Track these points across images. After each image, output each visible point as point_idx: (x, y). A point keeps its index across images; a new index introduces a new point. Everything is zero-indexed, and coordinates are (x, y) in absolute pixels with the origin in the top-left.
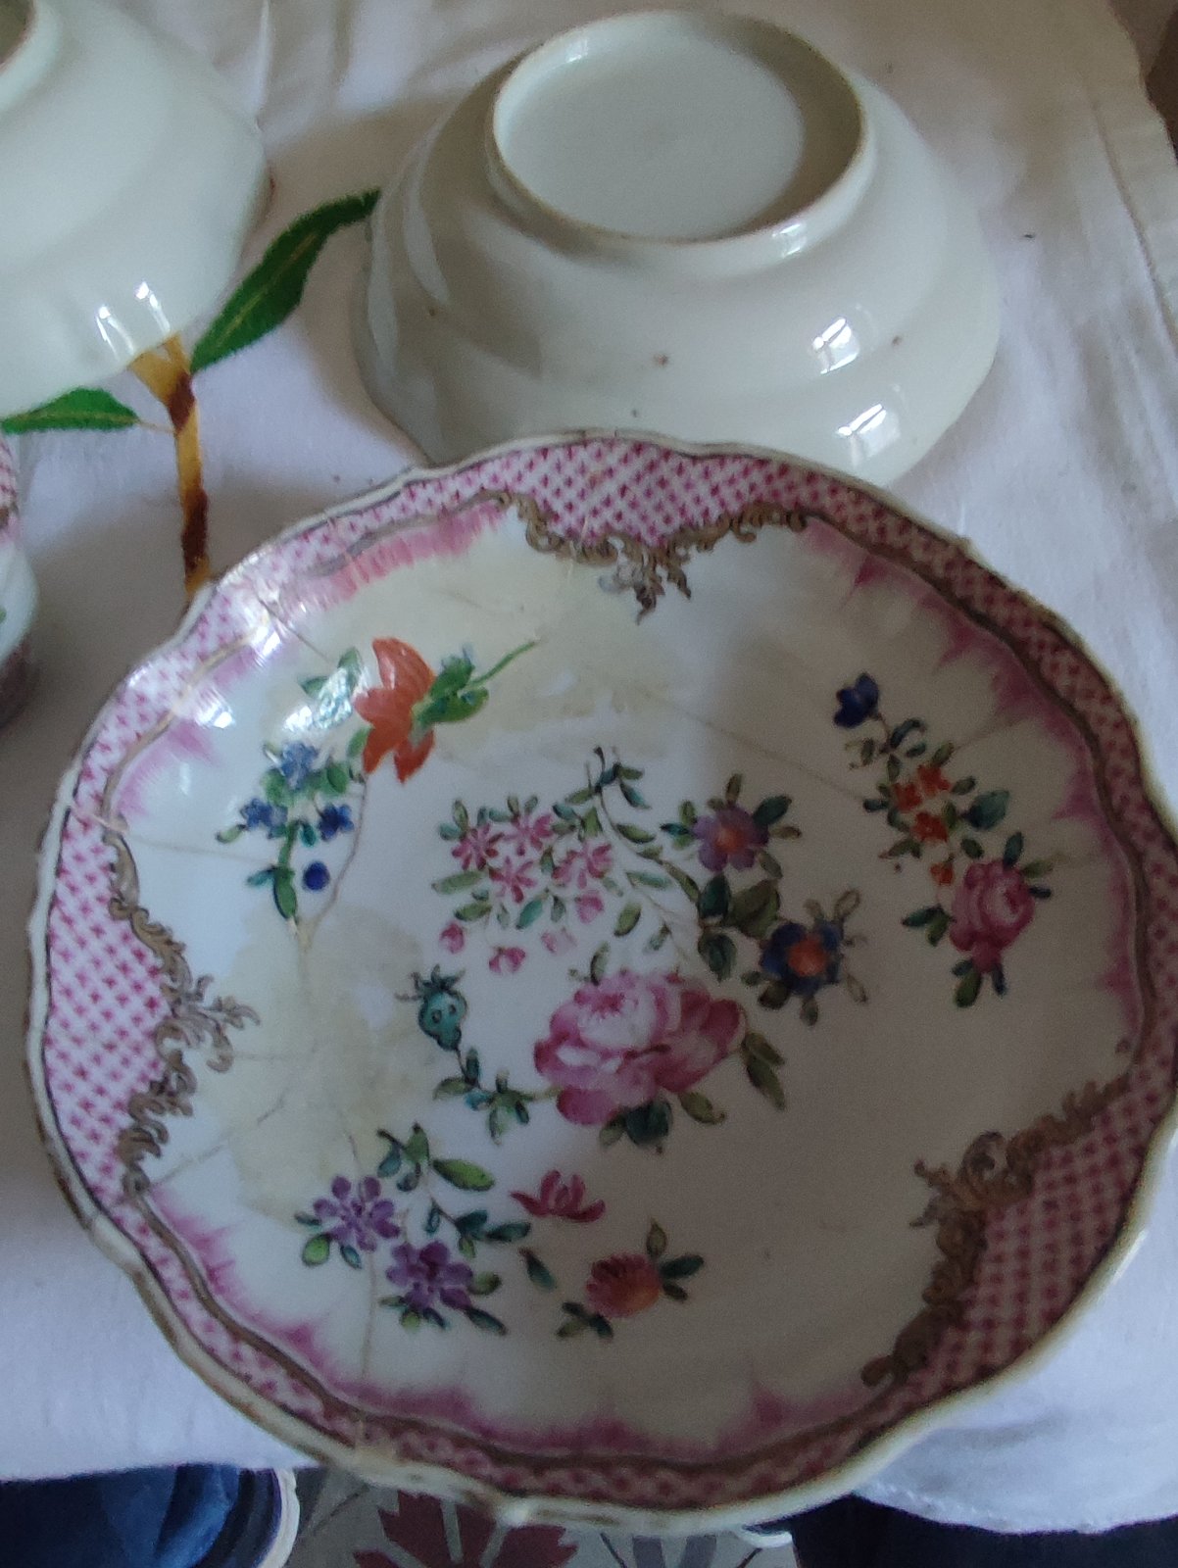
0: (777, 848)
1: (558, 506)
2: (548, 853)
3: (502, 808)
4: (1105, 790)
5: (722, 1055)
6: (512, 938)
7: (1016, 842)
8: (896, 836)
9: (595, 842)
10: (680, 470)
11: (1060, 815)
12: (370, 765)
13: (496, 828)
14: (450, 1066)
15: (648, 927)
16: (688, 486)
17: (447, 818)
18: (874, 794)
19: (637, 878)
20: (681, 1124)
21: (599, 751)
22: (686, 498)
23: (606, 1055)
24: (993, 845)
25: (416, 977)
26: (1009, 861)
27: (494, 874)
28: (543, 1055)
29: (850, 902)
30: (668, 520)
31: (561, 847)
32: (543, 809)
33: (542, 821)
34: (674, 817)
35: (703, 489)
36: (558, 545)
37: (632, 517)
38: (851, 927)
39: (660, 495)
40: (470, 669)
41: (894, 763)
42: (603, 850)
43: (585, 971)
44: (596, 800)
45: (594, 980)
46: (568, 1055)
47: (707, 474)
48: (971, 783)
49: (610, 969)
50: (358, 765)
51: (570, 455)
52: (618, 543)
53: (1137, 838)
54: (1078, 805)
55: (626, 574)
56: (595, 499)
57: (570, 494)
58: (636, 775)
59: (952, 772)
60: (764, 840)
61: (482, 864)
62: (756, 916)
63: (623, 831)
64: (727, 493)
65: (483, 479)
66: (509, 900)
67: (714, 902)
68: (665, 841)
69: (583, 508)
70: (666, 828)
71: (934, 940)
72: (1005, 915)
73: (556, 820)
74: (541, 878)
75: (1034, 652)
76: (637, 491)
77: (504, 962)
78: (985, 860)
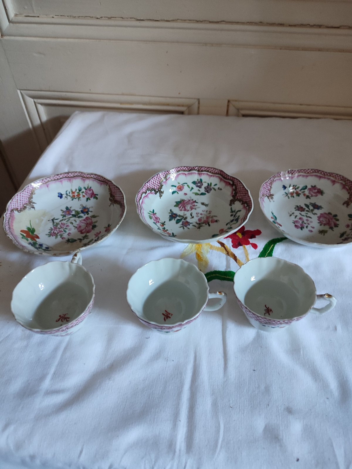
1: (17, 207)
2: (59, 228)
3: (50, 231)
4: (84, 177)
5: (91, 219)
6: (67, 233)
7: (84, 188)
8: (77, 199)
9: (60, 224)
10: (23, 193)
11: (84, 182)
12: (35, 240)
13: (52, 232)
14: (79, 241)
15: (74, 222)
16: (25, 194)
17: (47, 236)
18: (72, 199)
19: (67, 221)
20: (96, 224)
21: (49, 221)
22: (26, 196)
23: (85, 228)
25: (66, 242)
26: (86, 189)
27: (58, 233)
28: (82, 233)
29: (82, 205)
30: (27, 199)
31: (59, 226)
32: (53, 227)
33: (54, 228)
35: (26, 193)
36: (21, 210)
37: (24, 202)
38: (84, 206)
39: (24, 198)
40: (29, 228)
41: (69, 196)
42: (62, 223)
43: (75, 228)
44: (55, 223)
45: (76, 227)
46: (83, 231)
47: (25, 192)
48: (76, 189)
49: (76, 226)
51: (13, 201)
52: (25, 205)
53: (90, 177)
54: (84, 180)
55: (29, 207)
56: (19, 203)
57: (17, 205)
58: (54, 218)
59: (74, 191)
60: (70, 210)
61: (56, 234)
62: (78, 213)
63: (60, 221)
64: (28, 192)
65: (9, 210)
66: (62, 233)
67: (74, 216)
68: (64, 218)
69: (19, 205)
70: (63, 217)
71: (90, 199)
72: (91, 192)
73: (55, 227)
74: (62, 229)
75: (67, 176)
76: (21, 199)
77: (69, 234)
78: (85, 191)
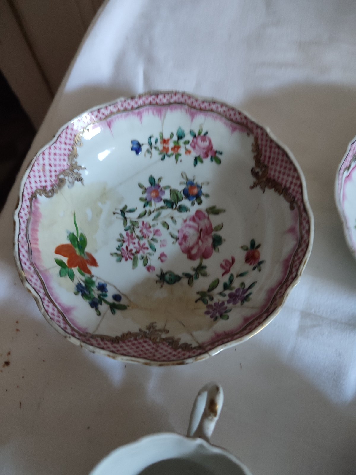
0: (162, 184)
1: (44, 184)
2: (138, 237)
3: (119, 243)
4: (194, 108)
5: (208, 218)
6: (157, 254)
7: (191, 132)
8: (173, 158)
9: (140, 224)
10: (55, 148)
11: (192, 120)
12: (89, 272)
13: (124, 247)
14: (185, 281)
15: (169, 222)
16: (60, 149)
17: (114, 259)
18: (161, 157)
19: (155, 218)
20: (221, 233)
21: (114, 213)
22: (63, 152)
23: (197, 243)
24: (188, 137)
25: (157, 282)
26: (195, 136)
27: (137, 252)
28: (191, 257)
29: (184, 176)
30: (64, 160)
31: (137, 232)
32: (124, 234)
33: (127, 235)
34: (142, 204)
35: (63, 146)
36: (53, 191)
37: (58, 168)
38: (190, 177)
39: (57, 157)
40: (73, 234)
41: (155, 148)
42: (143, 223)
43: (174, 240)
44: (128, 221)
45: (177, 239)
46: (194, 252)
47: (61, 142)
48: (172, 135)
49: (176, 234)
50: (88, 275)
51: (34, 171)
52: (62, 176)
53: (208, 108)
54: (193, 116)
55: (71, 180)
56: (48, 174)
57: (43, 179)
58: (126, 207)
59: (166, 136)
60: (159, 186)
61: (133, 254)
62: (178, 197)
63: (140, 216)
64: (68, 141)
65: (27, 197)
66: (146, 251)
67: (170, 204)
68: (148, 208)
69: (48, 178)
70: (144, 206)
71: (202, 162)
72: (206, 144)
73: (129, 232)
74: (144, 241)
75: (154, 102)
76: (52, 162)
77: (163, 258)
78: (191, 141)
